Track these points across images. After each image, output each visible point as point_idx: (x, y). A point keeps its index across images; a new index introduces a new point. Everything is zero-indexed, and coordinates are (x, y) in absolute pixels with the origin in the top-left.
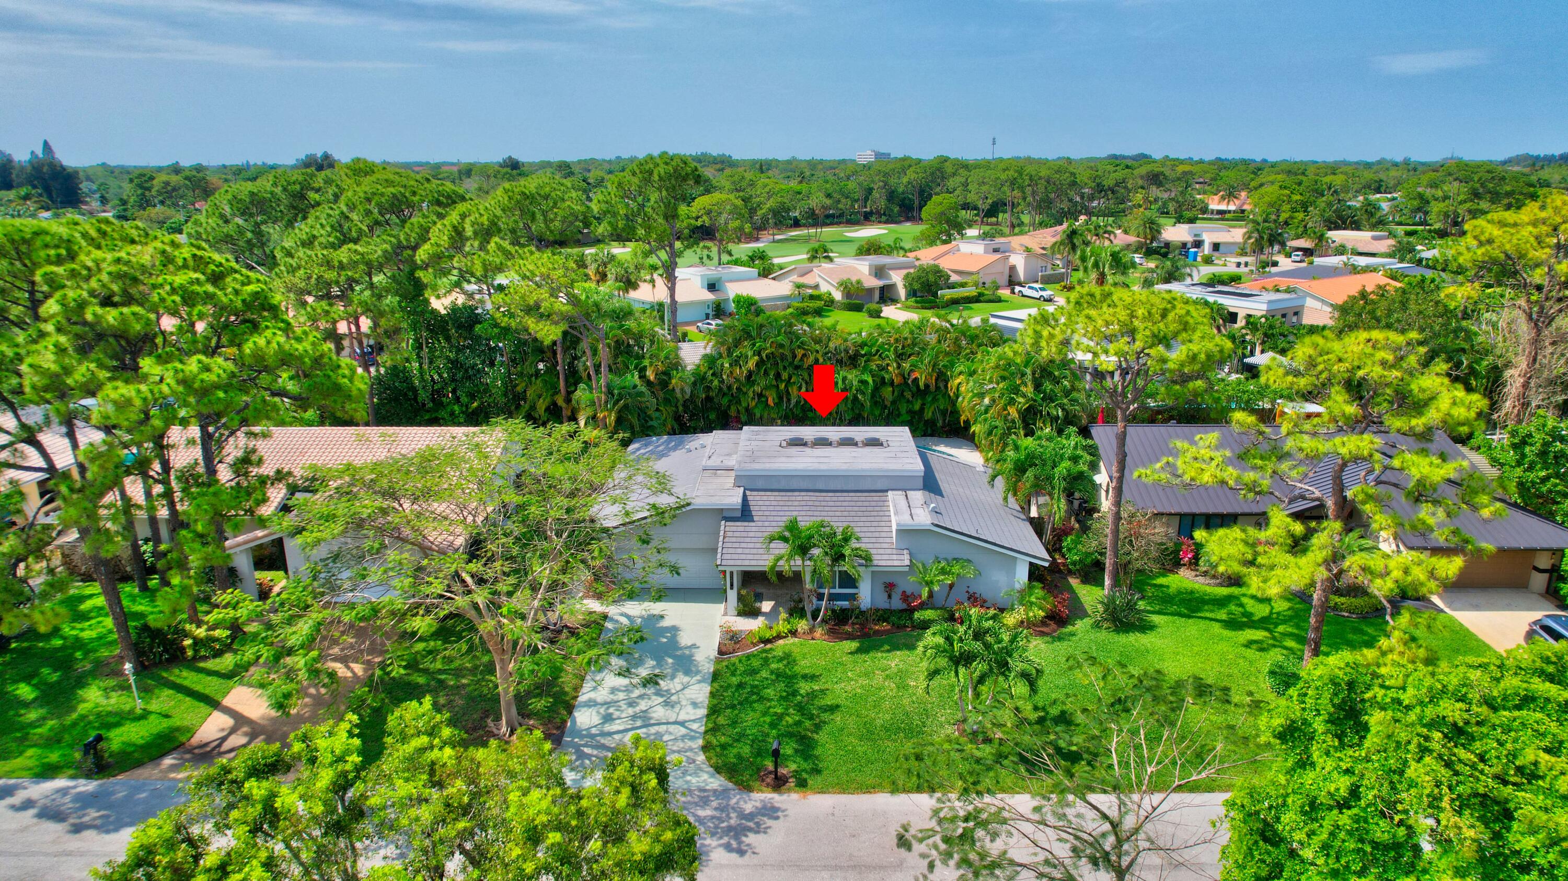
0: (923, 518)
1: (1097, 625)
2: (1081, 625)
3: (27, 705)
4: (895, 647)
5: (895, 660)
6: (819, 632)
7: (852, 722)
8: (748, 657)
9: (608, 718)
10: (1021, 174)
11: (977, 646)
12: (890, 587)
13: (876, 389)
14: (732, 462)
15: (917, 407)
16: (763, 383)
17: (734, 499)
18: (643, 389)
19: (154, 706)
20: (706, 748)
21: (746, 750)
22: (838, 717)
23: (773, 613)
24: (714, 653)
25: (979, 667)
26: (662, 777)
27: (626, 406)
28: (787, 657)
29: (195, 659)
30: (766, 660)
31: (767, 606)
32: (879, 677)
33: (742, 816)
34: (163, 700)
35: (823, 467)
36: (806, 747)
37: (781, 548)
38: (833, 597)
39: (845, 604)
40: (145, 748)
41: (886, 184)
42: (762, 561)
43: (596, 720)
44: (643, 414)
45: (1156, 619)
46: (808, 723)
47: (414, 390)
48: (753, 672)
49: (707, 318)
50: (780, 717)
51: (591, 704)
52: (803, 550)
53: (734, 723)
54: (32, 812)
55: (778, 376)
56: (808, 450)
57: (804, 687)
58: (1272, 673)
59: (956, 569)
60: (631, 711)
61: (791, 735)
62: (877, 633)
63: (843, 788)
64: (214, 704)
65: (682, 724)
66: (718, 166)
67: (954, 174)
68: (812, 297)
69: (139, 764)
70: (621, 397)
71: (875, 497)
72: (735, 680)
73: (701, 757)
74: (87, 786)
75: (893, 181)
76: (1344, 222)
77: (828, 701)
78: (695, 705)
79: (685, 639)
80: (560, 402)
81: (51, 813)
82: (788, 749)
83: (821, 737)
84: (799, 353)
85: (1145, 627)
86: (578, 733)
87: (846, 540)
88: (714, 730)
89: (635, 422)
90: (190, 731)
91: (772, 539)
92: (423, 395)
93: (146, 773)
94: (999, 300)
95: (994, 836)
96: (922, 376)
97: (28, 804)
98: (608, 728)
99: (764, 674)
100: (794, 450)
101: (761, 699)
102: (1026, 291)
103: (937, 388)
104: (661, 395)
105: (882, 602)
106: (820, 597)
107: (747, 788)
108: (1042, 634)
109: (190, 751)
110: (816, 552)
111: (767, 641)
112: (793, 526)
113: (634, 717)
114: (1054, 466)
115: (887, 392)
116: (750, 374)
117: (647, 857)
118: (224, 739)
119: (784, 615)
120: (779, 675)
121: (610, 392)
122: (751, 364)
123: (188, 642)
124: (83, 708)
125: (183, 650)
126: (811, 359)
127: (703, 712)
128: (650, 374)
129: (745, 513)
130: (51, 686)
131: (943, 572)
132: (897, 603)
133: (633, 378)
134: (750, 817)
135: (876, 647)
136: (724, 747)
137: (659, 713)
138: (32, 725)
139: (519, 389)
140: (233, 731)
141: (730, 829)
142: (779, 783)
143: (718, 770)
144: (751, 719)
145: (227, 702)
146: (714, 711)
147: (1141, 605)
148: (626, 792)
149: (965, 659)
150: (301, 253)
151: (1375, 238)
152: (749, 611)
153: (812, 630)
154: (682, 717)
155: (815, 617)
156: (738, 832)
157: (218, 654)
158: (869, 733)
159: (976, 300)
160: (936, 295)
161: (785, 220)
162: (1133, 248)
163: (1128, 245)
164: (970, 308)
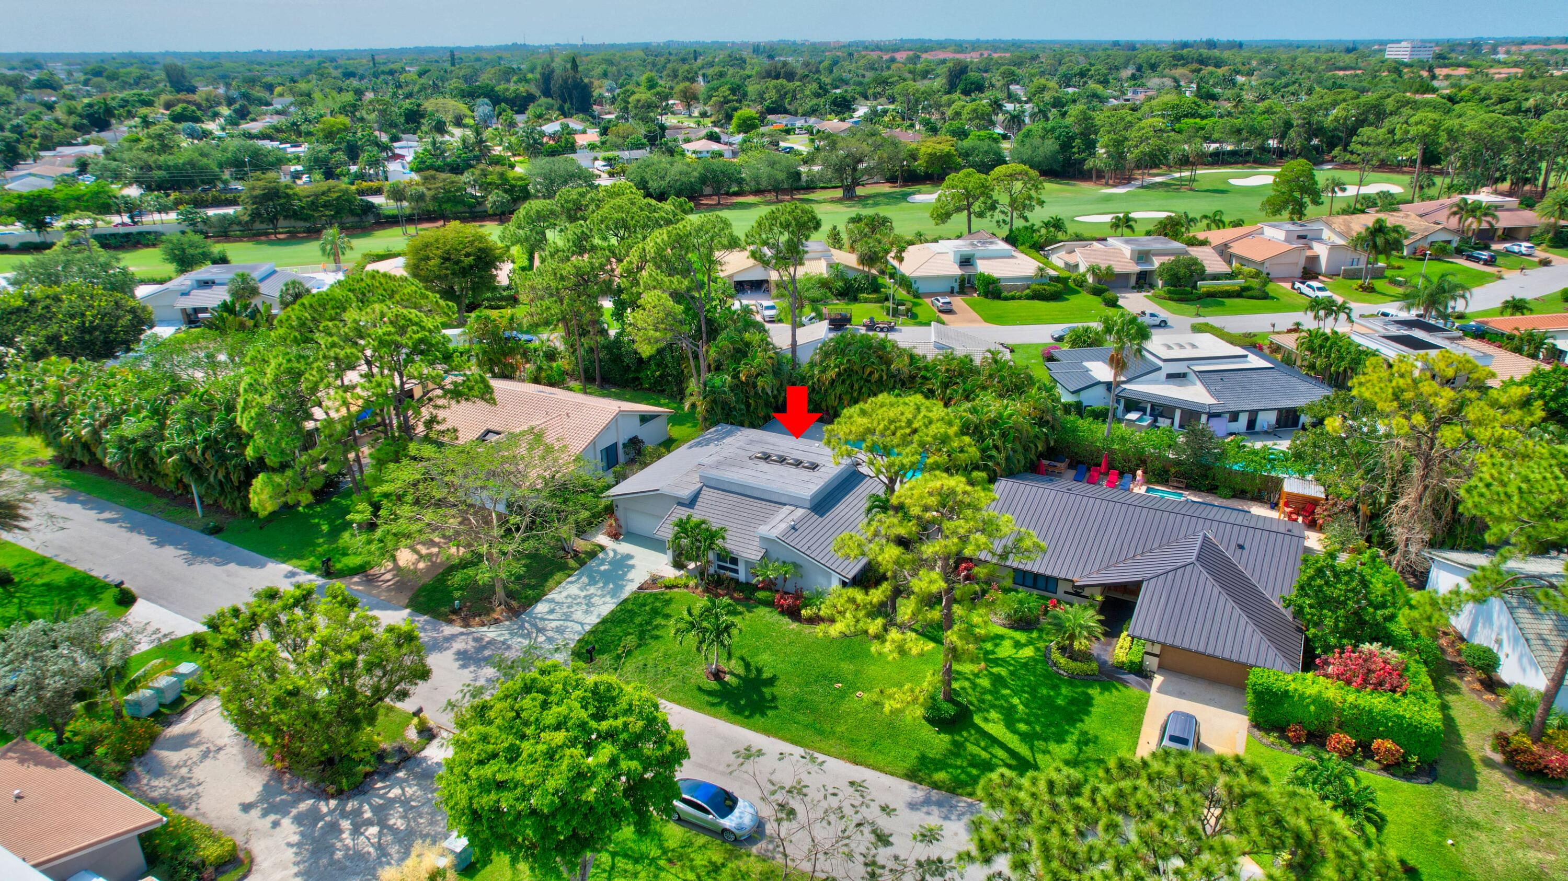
0: (777, 531)
6: (699, 589)
7: (657, 648)
8: (651, 595)
9: (552, 611)
14: (711, 461)
16: (841, 389)
17: (686, 491)
18: (727, 389)
20: (579, 641)
23: (688, 572)
24: (637, 587)
27: (714, 400)
28: (668, 600)
30: (656, 599)
31: (693, 565)
43: (545, 611)
44: (726, 405)
48: (644, 605)
49: (952, 292)
51: (551, 601)
52: (687, 536)
53: (604, 632)
57: (657, 621)
59: (784, 569)
60: (566, 610)
61: (623, 646)
65: (582, 624)
68: (1061, 279)
70: (711, 393)
72: (630, 607)
73: (572, 646)
77: (659, 632)
78: (599, 615)
79: (631, 575)
83: (636, 651)
84: (868, 370)
86: (532, 616)
87: (714, 536)
88: (592, 632)
90: (373, 566)
94: (1265, 297)
98: (548, 616)
99: (648, 607)
100: (763, 465)
101: (631, 622)
105: (750, 579)
109: (368, 576)
111: (670, 587)
112: (685, 521)
113: (565, 614)
116: (833, 381)
118: (384, 574)
120: (653, 611)
127: (598, 621)
129: (692, 503)
131: (774, 569)
132: (755, 582)
137: (578, 615)
140: (390, 571)
144: (614, 631)
146: (603, 622)
152: (679, 566)
153: (696, 587)
154: (586, 620)
155: (704, 579)
158: (660, 657)
159: (1240, 294)
160: (1195, 287)
161: (1154, 161)
162: (1537, 231)
163: (1531, 228)
164: (1222, 304)
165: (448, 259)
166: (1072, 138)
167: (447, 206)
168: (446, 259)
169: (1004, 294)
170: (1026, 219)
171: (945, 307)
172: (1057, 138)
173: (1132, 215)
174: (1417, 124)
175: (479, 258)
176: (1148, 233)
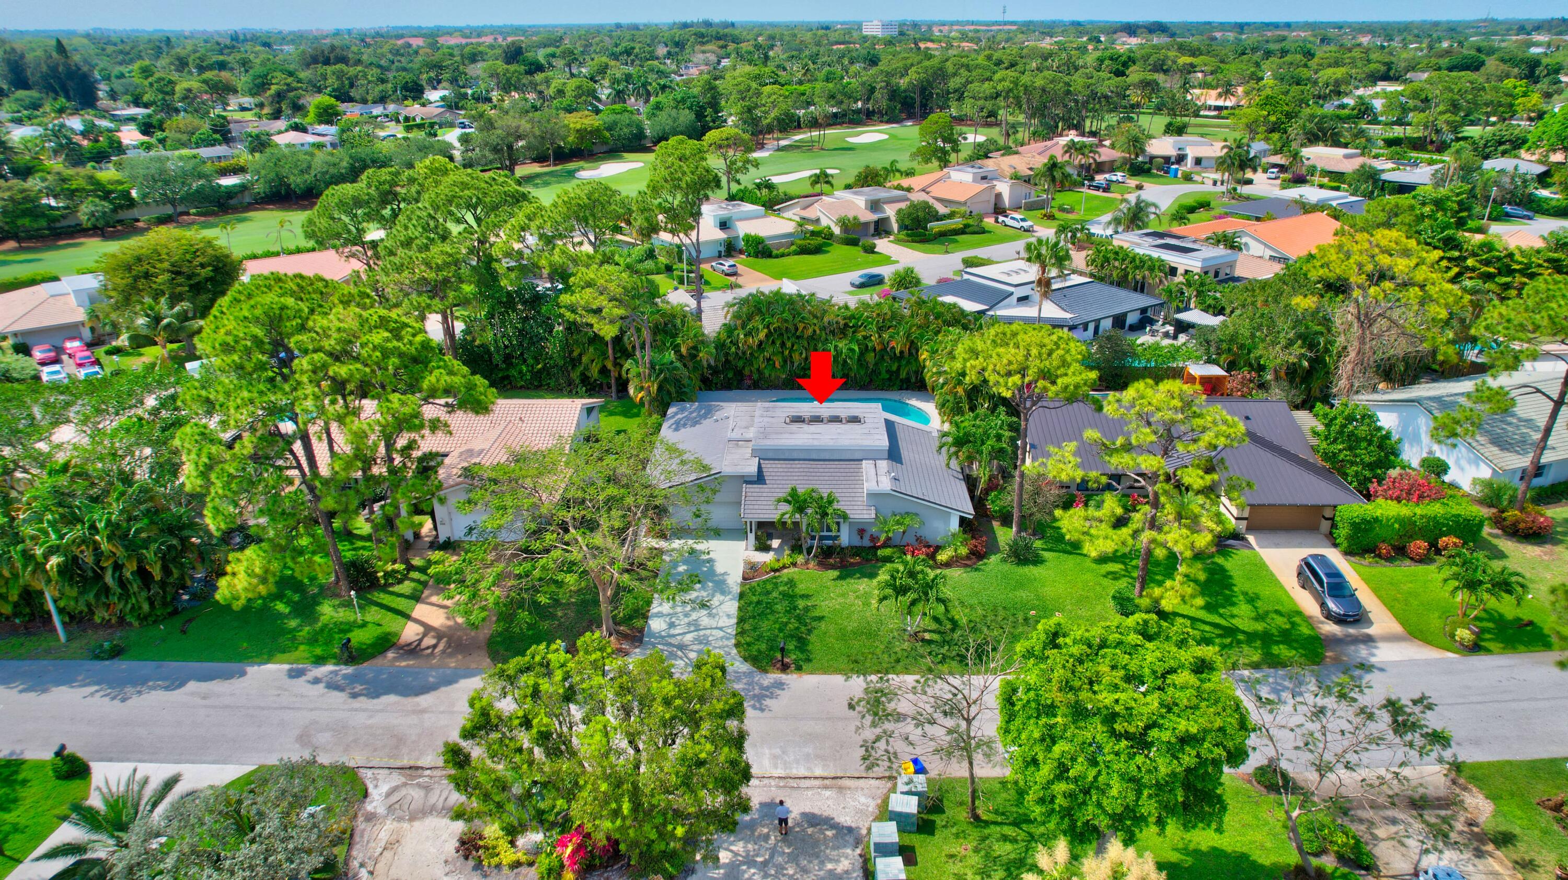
0: (886, 485)
1: (1004, 560)
2: (994, 559)
3: (287, 616)
4: (864, 575)
5: (863, 585)
6: (812, 564)
7: (832, 628)
8: (765, 582)
9: (672, 625)
10: (1016, 84)
11: (910, 581)
12: (861, 532)
13: (862, 354)
14: (750, 434)
15: (894, 368)
16: (771, 350)
17: (751, 468)
18: (678, 364)
19: (368, 618)
20: (737, 645)
21: (763, 647)
22: (823, 625)
23: (779, 551)
24: (740, 580)
25: (911, 596)
26: (723, 670)
27: (665, 379)
28: (791, 583)
29: (386, 585)
30: (776, 584)
31: (775, 543)
32: (852, 596)
33: (762, 688)
34: (373, 614)
35: (816, 443)
36: (802, 644)
37: (787, 508)
38: (822, 538)
39: (830, 542)
40: (373, 645)
41: (888, 84)
42: (772, 514)
43: (664, 626)
44: (678, 382)
45: (1046, 555)
46: (803, 629)
47: (490, 355)
48: (768, 593)
49: (720, 256)
50: (786, 624)
51: (660, 615)
52: (801, 510)
53: (755, 629)
54: (322, 685)
55: (783, 344)
56: (805, 427)
57: (801, 603)
58: (1114, 597)
59: (907, 521)
60: (686, 620)
61: (792, 636)
62: (852, 564)
63: (825, 671)
64: (408, 617)
65: (721, 629)
66: (721, 43)
67: (955, 75)
68: (813, 233)
69: (373, 656)
70: (661, 371)
71: (853, 465)
72: (755, 599)
73: (734, 651)
74: (348, 670)
75: (894, 81)
76: (1325, 135)
77: (817, 613)
78: (729, 616)
79: (719, 568)
80: (610, 365)
81: (333, 686)
82: (791, 646)
83: (812, 638)
84: (801, 326)
85: (1037, 561)
86: (652, 635)
87: (830, 503)
88: (742, 633)
89: (673, 390)
90: (397, 635)
91: (779, 501)
92: (497, 359)
93: (379, 662)
94: (983, 231)
95: (890, 701)
96: (898, 345)
97: (316, 681)
98: (673, 631)
99: (775, 594)
100: (795, 427)
101: (773, 612)
102: (1008, 221)
103: (910, 354)
104: (691, 365)
105: (857, 542)
106: (813, 538)
107: (764, 671)
108: (966, 566)
109: (402, 648)
110: (810, 511)
111: (775, 571)
112: (794, 492)
113: (689, 624)
114: (983, 443)
115: (870, 357)
116: (761, 343)
117: (723, 711)
118: (421, 640)
119: (787, 552)
120: (785, 595)
121: (652, 367)
122: (762, 335)
123: (381, 574)
124: (324, 619)
125: (377, 579)
126: (810, 331)
127: (734, 621)
128: (683, 350)
129: (760, 478)
130: (296, 603)
131: (898, 523)
132: (866, 542)
133: (670, 356)
134: (767, 688)
135: (850, 575)
136: (749, 644)
137: (705, 621)
138: (294, 629)
139: (575, 354)
140: (425, 635)
141: (755, 696)
142: (785, 668)
143: (745, 659)
144: (765, 625)
145: (415, 614)
146: (741, 620)
147: (1038, 544)
148: (709, 680)
149: (901, 591)
150: (401, 252)
151: (1347, 157)
152: (763, 547)
153: (807, 562)
154: (721, 624)
155: (809, 553)
156: (759, 698)
157: (400, 582)
158: (843, 636)
159: (962, 231)
160: (925, 228)
161: (789, 124)
162: (1118, 164)
163: (1113, 162)
164: (956, 241)
165: (178, 273)
166: (702, 108)
167: (26, 222)
168: (176, 272)
169: (775, 252)
170: (738, 182)
171: (732, 270)
172: (690, 108)
173: (829, 171)
174: (1000, 81)
175: (216, 270)
176: (848, 187)
